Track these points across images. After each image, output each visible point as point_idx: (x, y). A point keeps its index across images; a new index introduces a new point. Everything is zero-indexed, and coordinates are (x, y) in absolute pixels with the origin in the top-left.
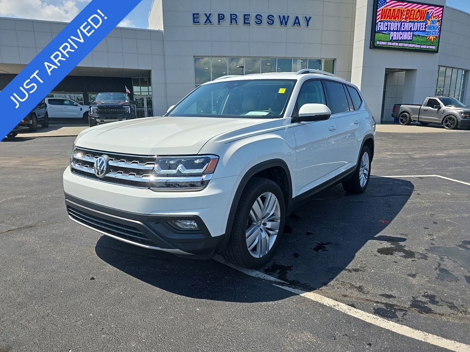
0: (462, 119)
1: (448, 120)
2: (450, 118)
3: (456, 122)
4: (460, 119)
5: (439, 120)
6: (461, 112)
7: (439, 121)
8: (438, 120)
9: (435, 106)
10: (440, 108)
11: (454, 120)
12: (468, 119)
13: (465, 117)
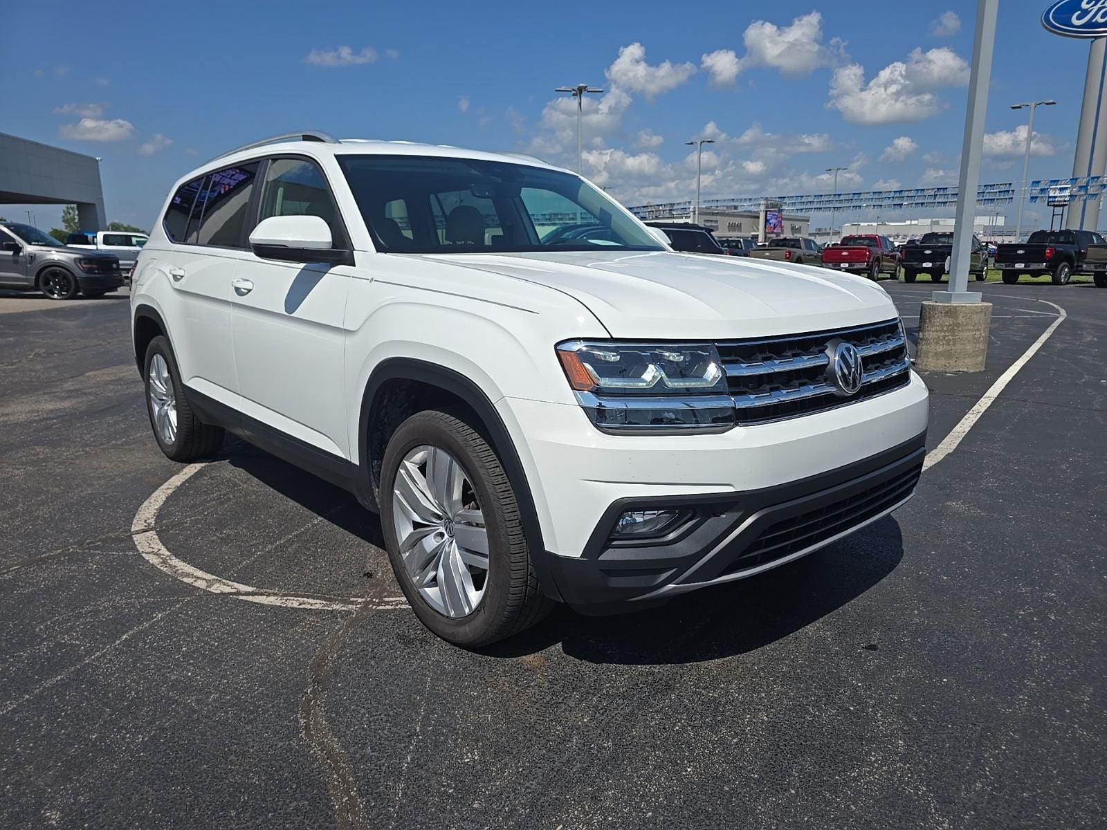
0: (84, 275)
1: (49, 277)
2: (54, 274)
3: (73, 282)
4: (79, 273)
5: (27, 280)
6: (78, 260)
7: (27, 282)
8: (23, 279)
9: (6, 244)
10: (17, 249)
11: (65, 277)
12: (98, 273)
13: (90, 271)
